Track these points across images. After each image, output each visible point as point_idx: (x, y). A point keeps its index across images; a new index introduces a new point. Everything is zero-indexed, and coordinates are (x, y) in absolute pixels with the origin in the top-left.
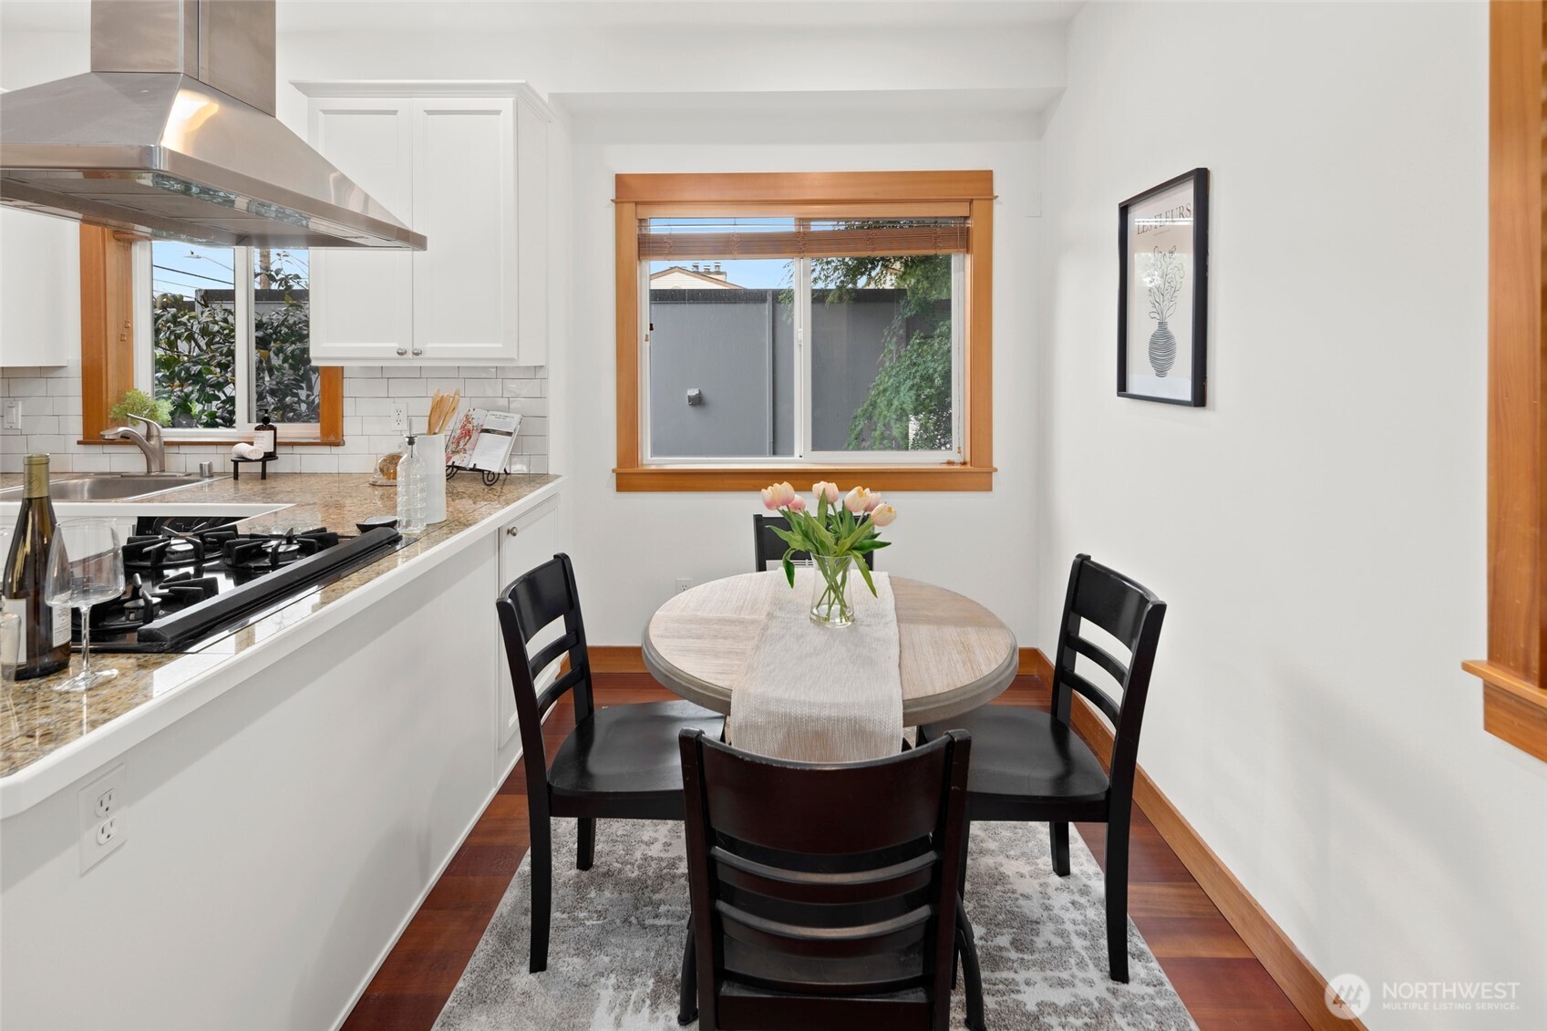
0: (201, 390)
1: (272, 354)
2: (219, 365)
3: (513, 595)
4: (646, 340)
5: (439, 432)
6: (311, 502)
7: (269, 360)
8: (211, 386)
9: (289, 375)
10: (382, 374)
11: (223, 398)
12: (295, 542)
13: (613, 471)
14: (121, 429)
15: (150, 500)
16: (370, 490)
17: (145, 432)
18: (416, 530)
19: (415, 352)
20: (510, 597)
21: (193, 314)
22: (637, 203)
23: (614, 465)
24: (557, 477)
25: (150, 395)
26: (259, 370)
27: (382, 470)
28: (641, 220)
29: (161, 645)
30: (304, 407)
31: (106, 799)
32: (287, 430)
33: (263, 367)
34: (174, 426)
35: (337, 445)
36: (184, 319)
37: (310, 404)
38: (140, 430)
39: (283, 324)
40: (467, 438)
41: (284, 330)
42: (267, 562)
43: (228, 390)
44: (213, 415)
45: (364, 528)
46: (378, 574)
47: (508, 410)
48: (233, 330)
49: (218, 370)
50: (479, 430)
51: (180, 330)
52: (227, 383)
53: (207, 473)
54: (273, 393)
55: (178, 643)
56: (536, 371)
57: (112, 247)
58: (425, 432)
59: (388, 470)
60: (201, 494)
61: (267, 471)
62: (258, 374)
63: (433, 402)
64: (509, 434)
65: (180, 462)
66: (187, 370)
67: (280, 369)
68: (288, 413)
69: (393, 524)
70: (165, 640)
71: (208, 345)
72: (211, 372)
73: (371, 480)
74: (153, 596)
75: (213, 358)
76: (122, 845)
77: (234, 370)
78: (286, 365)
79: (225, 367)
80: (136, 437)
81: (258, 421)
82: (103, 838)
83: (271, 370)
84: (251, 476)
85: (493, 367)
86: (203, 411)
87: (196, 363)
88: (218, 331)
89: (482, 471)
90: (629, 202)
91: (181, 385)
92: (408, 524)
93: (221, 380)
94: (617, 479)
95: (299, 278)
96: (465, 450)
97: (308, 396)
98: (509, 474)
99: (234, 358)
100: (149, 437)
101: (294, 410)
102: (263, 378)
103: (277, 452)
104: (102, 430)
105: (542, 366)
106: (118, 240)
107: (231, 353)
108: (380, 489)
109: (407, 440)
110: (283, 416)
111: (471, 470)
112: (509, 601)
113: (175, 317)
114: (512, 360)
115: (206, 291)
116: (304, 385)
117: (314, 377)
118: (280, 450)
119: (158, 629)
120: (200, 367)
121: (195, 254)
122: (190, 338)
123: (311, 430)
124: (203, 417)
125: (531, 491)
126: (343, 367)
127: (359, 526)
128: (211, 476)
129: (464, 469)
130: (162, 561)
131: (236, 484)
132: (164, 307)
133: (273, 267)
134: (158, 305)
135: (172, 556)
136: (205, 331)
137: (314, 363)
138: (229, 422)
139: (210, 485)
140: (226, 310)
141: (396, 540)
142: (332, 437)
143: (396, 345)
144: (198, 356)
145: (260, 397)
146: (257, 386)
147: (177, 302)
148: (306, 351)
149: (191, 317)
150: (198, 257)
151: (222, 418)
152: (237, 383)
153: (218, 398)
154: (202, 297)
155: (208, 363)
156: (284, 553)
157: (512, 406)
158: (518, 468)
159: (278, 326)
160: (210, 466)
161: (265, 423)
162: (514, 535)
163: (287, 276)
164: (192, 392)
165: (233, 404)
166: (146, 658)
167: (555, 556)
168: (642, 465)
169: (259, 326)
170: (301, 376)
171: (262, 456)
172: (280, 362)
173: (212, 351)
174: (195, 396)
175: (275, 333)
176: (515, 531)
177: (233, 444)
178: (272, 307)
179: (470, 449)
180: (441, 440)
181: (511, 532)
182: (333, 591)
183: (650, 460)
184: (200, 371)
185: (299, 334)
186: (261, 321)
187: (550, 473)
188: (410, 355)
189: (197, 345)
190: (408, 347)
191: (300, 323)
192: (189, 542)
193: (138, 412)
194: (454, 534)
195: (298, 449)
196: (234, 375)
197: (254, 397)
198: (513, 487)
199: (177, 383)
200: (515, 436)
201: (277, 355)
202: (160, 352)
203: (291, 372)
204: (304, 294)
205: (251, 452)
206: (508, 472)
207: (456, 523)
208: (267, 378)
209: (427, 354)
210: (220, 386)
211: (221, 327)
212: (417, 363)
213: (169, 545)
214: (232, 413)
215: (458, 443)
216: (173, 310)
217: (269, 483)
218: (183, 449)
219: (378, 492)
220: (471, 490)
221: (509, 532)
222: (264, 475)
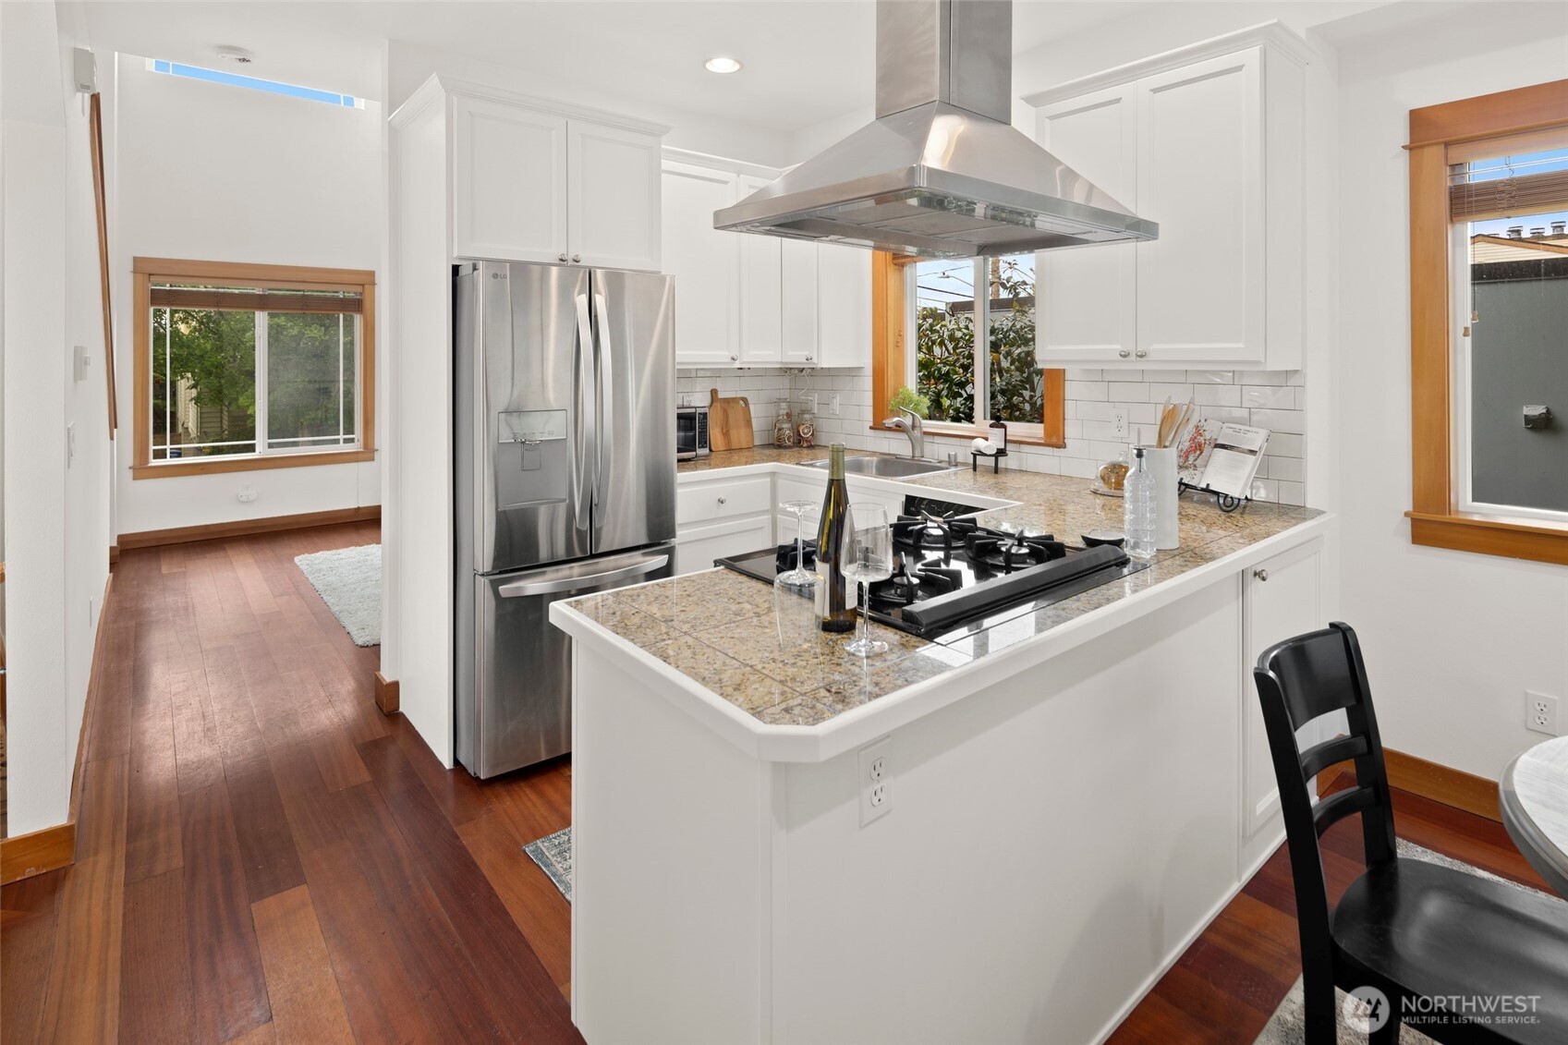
0: (949, 388)
1: (1001, 357)
2: (962, 366)
3: (1275, 665)
4: (1465, 335)
5: (1170, 446)
6: (1037, 503)
7: (999, 364)
8: (957, 385)
9: (1017, 377)
10: (1101, 376)
11: (965, 395)
12: (1025, 544)
13: (1407, 514)
14: (896, 419)
15: (914, 482)
16: (1092, 497)
17: (911, 423)
18: (1146, 554)
19: (1139, 354)
20: (1272, 667)
21: (944, 323)
22: (1447, 144)
23: (1408, 507)
24: (1320, 513)
25: (914, 392)
26: (992, 371)
27: (1103, 478)
28: (1453, 166)
29: (918, 629)
30: (1027, 407)
31: (878, 766)
32: (1016, 429)
33: (996, 369)
34: (930, 418)
35: (1058, 447)
36: (938, 327)
37: (1033, 405)
38: (908, 421)
39: (1011, 329)
40: (1198, 452)
41: (1012, 335)
42: (1000, 561)
43: (968, 388)
44: (957, 410)
45: (1092, 543)
46: (1109, 601)
47: (1249, 422)
48: (972, 336)
49: (961, 371)
50: (1213, 445)
51: (935, 337)
52: (967, 382)
53: (953, 462)
54: (1003, 392)
55: (931, 630)
56: (1286, 378)
57: (891, 269)
58: (1155, 444)
59: (1109, 478)
60: (948, 481)
61: (999, 466)
62: (991, 375)
63: (1164, 411)
64: (1252, 452)
65: (936, 451)
66: (939, 370)
67: (1008, 371)
68: (1015, 413)
69: (1118, 543)
70: (921, 625)
71: (954, 349)
72: (956, 373)
73: (1092, 487)
74: (912, 576)
75: (958, 360)
76: (888, 812)
77: (973, 371)
78: (1013, 367)
79: (966, 368)
80: (905, 426)
81: (991, 419)
82: (875, 800)
83: (1001, 371)
84: (986, 469)
85: (1230, 372)
86: (950, 406)
87: (945, 364)
88: (961, 337)
89: (1217, 494)
90: (1433, 144)
91: (936, 384)
92: (1136, 546)
93: (963, 379)
94: (1412, 525)
95: (1026, 284)
96: (1195, 466)
97: (1031, 397)
98: (1251, 500)
99: (973, 361)
100: (914, 427)
101: (1020, 410)
102: (995, 379)
103: (1008, 449)
104: (884, 419)
105: (1296, 371)
106: (895, 264)
107: (971, 356)
108: (1102, 498)
109: (1135, 451)
110: (1011, 414)
111: (1202, 490)
112: (1271, 674)
113: (931, 325)
114: (1258, 363)
115: (953, 304)
116: (1028, 386)
117: (1036, 379)
118: (1010, 447)
119: (917, 613)
120: (948, 367)
121: (946, 274)
122: (942, 343)
123: (1036, 430)
124: (951, 411)
125: (1286, 528)
126: (1064, 370)
127: (1084, 538)
128: (956, 465)
129: (1194, 488)
130: (920, 542)
131: (975, 475)
132: (924, 318)
133: (1004, 276)
134: (921, 317)
135: (928, 539)
136: (952, 338)
137: (1040, 366)
138: (969, 418)
139: (955, 474)
140: (967, 318)
141: (1124, 562)
142: (1056, 440)
143: (1118, 347)
144: (947, 357)
145: (993, 397)
146: (991, 386)
147: (933, 315)
148: (1029, 354)
149: (942, 326)
150: (948, 277)
151: (964, 413)
152: (975, 382)
153: (961, 396)
154: (951, 308)
155: (954, 365)
156: (1016, 555)
157: (1254, 418)
158: (1261, 495)
159: (1007, 331)
160: (955, 455)
161: (997, 420)
162: (1264, 579)
163: (1016, 283)
164: (943, 389)
165: (972, 402)
166: (908, 639)
167: (1332, 625)
168: (1457, 512)
169: (993, 331)
170: (1025, 378)
171: (994, 452)
172: (1008, 365)
173: (957, 354)
174: (945, 393)
175: (1005, 337)
176: (1264, 574)
177: (973, 438)
178: (1003, 314)
179: (1201, 466)
180: (1172, 454)
181: (1258, 575)
182: (1064, 609)
183: (1468, 506)
184: (948, 371)
185: (1025, 337)
186: (993, 327)
187: (1308, 506)
188: (1133, 357)
189: (947, 349)
190: (1130, 347)
191: (1025, 328)
192: (939, 527)
193: (907, 406)
194: (1191, 568)
195: (1025, 448)
196: (973, 376)
197: (989, 395)
198: (1258, 519)
199: (932, 381)
200: (1260, 456)
201: (1006, 358)
202: (922, 355)
203: (1018, 373)
204: (1030, 301)
205: (987, 447)
206: (1249, 497)
207: (1191, 555)
208: (998, 379)
209: (1151, 357)
210: (962, 385)
211: (964, 334)
212: (1141, 365)
213: (926, 527)
214: (972, 409)
215: (1187, 457)
216: (930, 321)
217: (1002, 478)
218: (937, 439)
219: (1099, 501)
220: (1204, 514)
221: (1255, 574)
222: (996, 470)
